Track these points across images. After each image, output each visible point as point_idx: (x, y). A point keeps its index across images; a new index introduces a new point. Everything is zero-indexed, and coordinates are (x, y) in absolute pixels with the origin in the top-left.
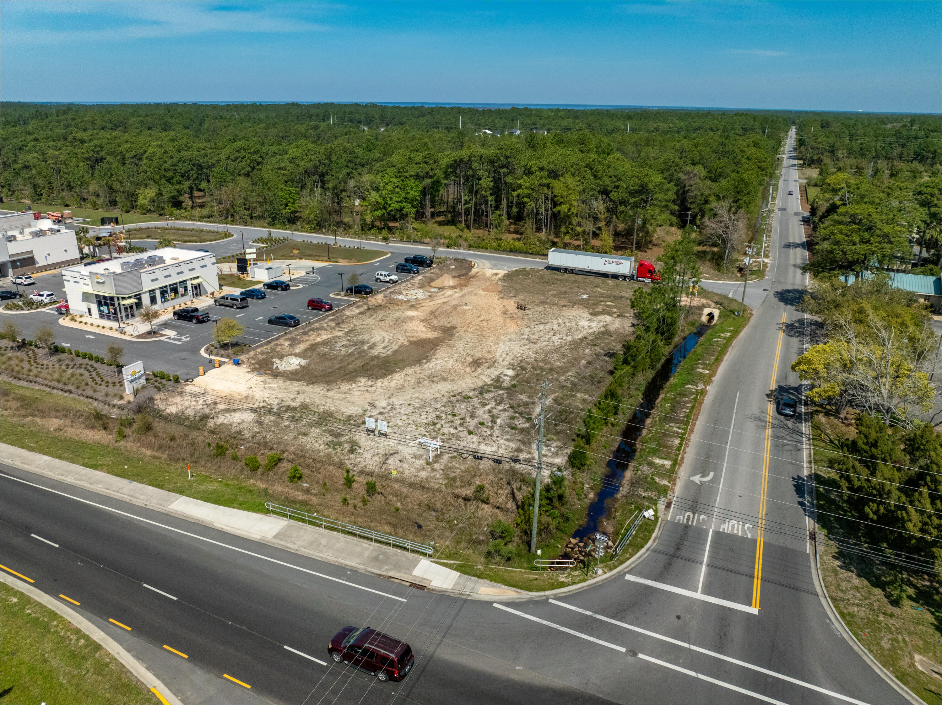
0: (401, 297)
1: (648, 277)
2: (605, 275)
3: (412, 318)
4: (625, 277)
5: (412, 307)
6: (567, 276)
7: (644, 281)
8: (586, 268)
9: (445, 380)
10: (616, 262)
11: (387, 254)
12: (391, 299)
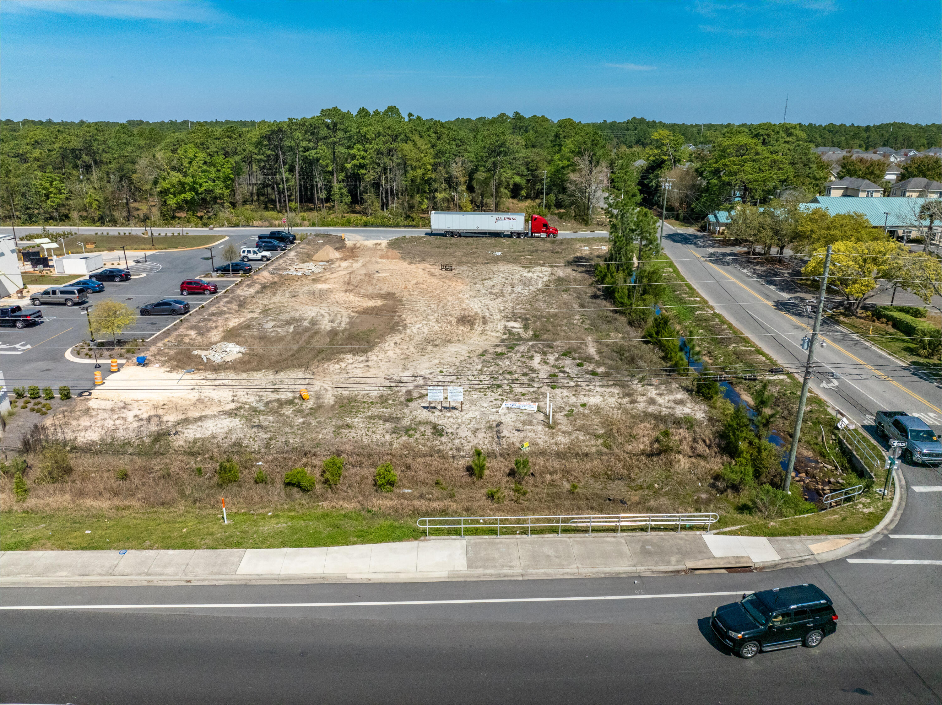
0: (292, 272)
1: (543, 232)
2: (497, 235)
3: (330, 291)
4: (519, 235)
5: (315, 281)
6: (455, 240)
7: (539, 237)
8: (476, 228)
9: (449, 341)
10: (509, 219)
11: (223, 237)
12: (281, 276)
